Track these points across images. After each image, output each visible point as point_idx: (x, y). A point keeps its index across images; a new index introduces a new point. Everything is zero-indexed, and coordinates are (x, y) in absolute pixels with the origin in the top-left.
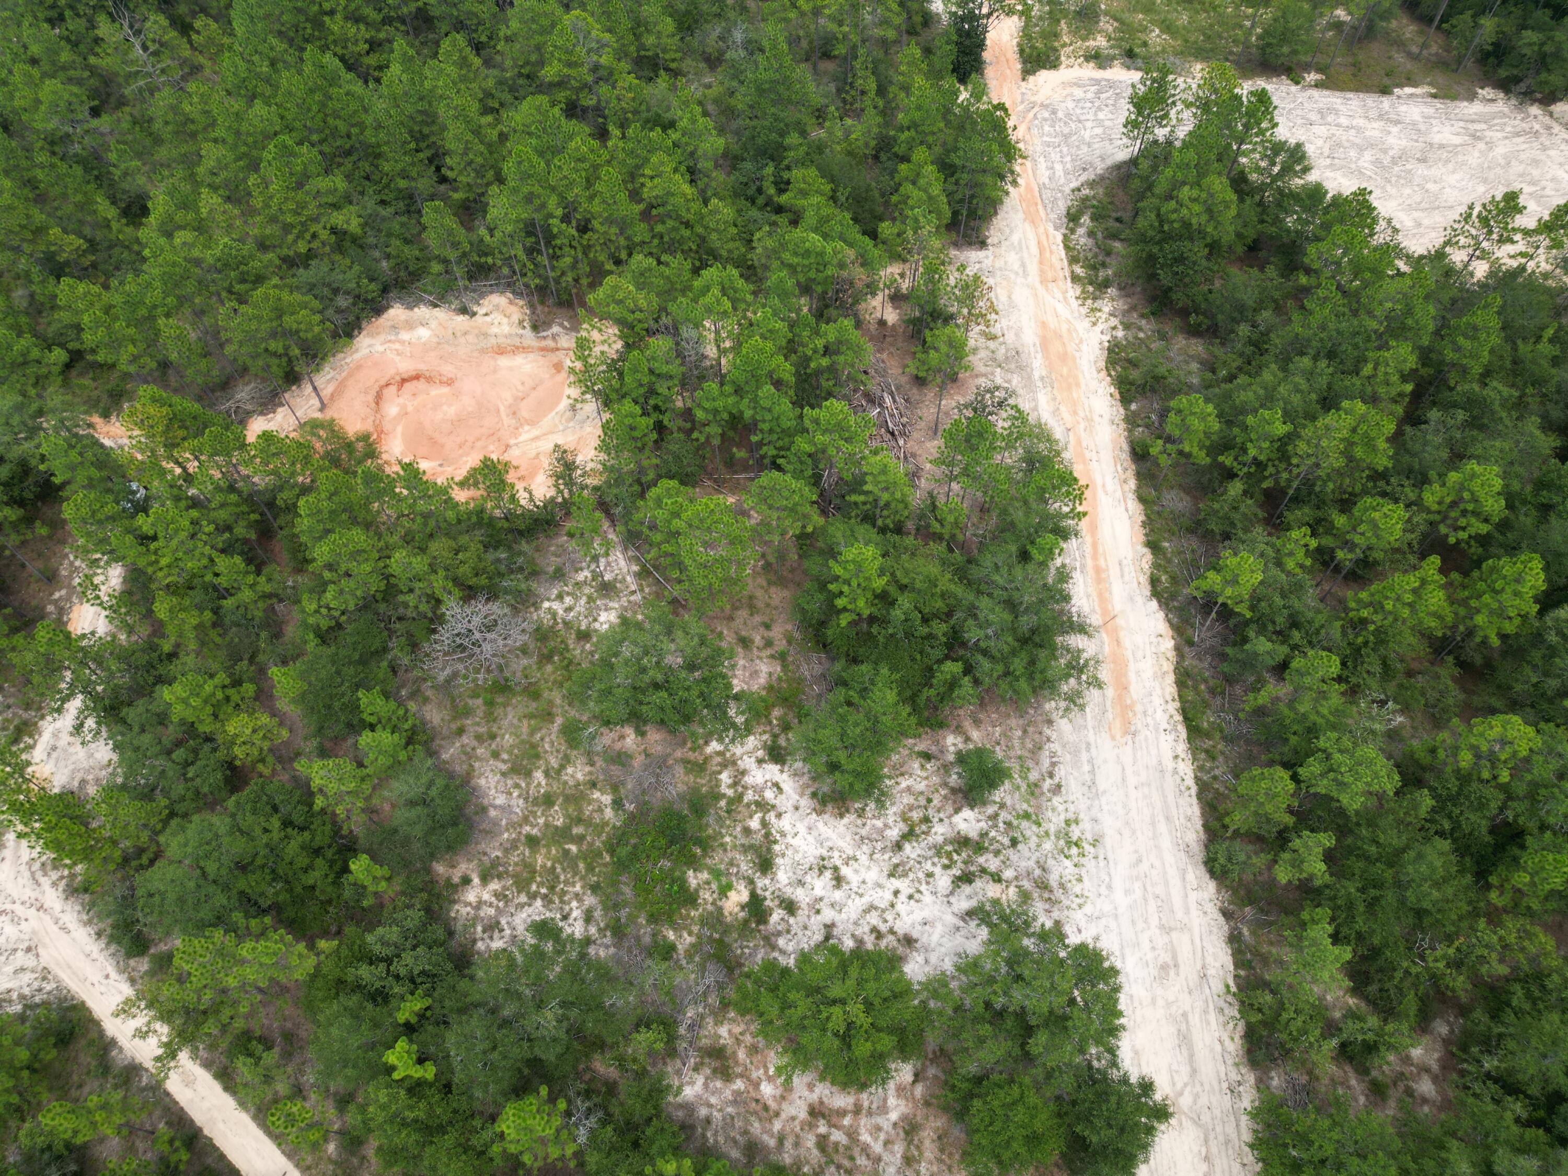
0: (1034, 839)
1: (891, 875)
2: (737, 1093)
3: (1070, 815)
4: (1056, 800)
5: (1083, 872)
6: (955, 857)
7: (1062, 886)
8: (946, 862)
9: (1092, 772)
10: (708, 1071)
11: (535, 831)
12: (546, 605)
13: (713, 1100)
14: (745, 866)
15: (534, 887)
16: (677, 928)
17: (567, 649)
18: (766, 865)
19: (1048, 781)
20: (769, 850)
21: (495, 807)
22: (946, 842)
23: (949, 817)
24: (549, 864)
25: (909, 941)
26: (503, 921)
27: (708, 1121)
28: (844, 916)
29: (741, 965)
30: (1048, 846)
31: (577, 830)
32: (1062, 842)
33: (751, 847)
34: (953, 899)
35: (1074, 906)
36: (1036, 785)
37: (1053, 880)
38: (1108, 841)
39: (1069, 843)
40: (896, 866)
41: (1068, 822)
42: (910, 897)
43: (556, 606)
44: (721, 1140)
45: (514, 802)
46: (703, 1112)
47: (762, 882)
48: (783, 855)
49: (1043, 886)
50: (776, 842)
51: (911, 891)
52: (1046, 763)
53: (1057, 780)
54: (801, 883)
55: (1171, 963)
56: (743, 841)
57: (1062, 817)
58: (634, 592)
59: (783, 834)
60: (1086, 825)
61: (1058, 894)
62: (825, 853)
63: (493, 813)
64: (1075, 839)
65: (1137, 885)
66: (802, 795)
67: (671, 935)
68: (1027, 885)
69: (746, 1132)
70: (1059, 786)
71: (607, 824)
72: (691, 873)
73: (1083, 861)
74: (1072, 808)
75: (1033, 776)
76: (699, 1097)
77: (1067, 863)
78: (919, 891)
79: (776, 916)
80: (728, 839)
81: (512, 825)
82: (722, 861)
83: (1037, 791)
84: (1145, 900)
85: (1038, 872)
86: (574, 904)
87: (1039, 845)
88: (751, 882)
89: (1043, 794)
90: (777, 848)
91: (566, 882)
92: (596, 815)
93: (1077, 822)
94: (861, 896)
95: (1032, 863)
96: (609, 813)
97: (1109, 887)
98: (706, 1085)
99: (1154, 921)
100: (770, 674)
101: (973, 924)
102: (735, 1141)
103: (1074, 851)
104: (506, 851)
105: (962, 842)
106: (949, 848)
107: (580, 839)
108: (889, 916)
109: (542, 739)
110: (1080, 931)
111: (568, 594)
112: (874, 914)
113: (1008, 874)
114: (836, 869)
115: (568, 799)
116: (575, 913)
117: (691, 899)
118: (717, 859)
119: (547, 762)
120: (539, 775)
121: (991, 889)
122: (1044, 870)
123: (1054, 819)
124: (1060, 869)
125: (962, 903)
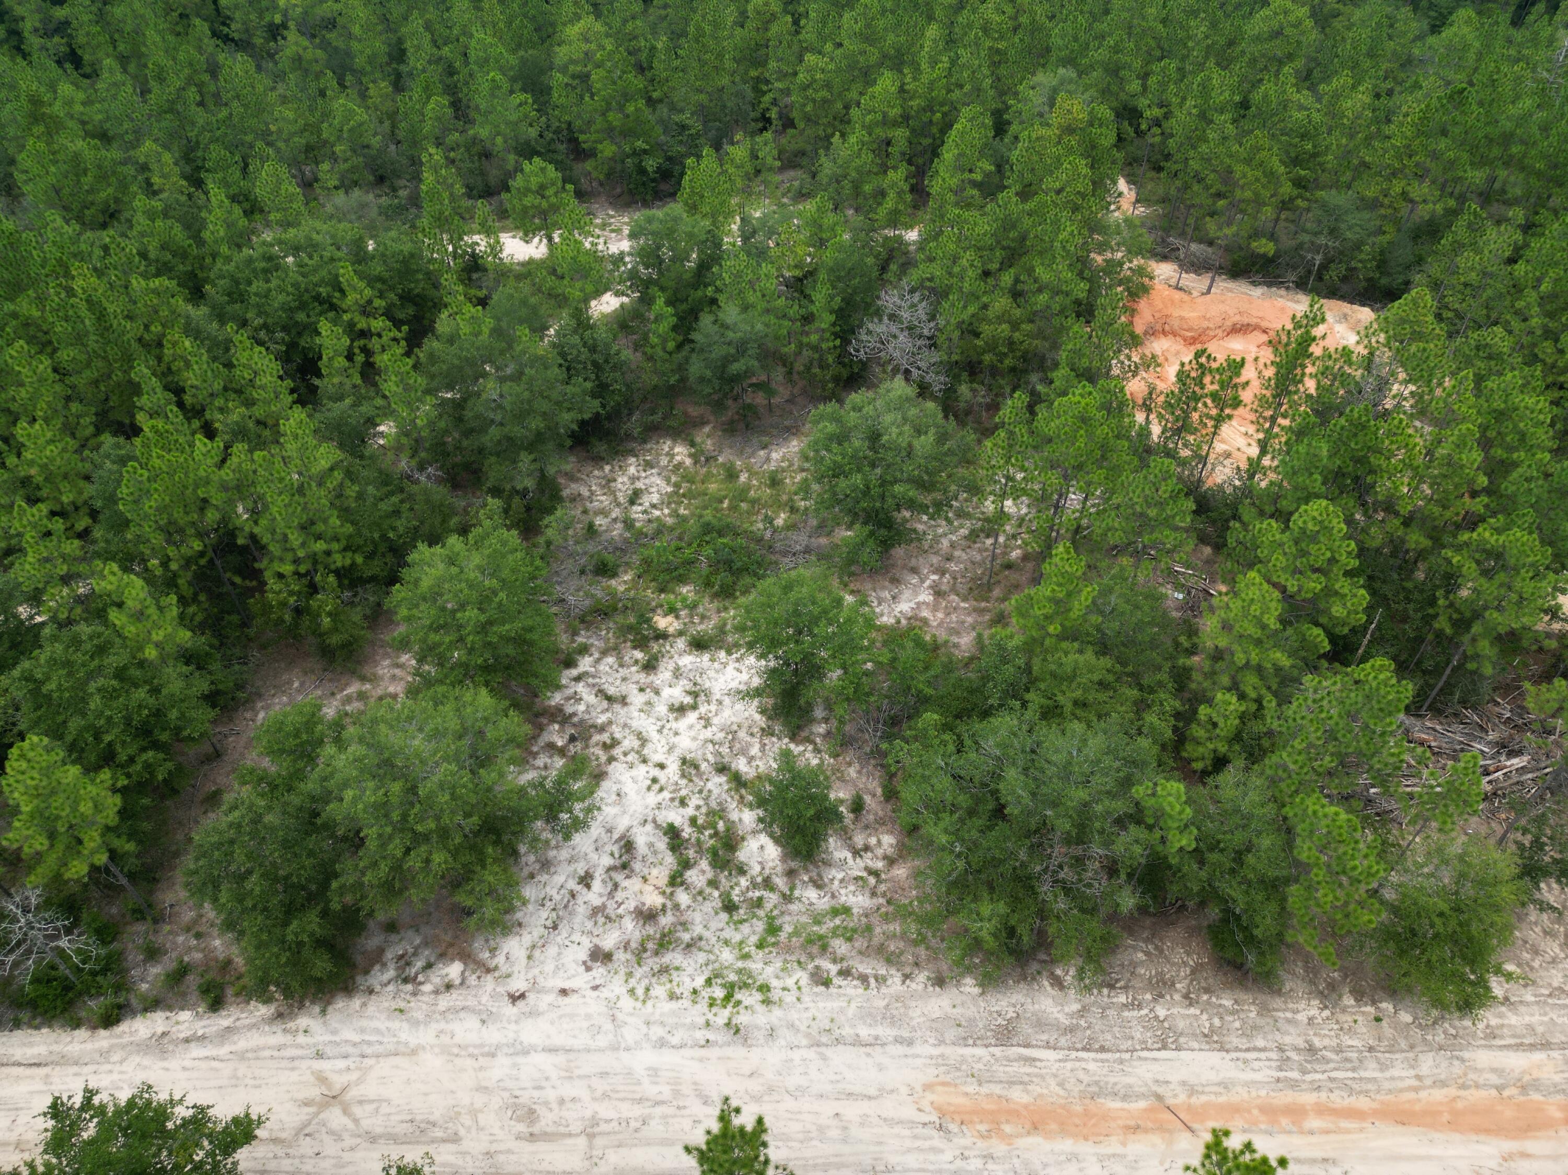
0: (737, 937)
3: (775, 995)
4: (803, 977)
5: (685, 1003)
6: (709, 832)
7: (665, 970)
8: (701, 821)
9: (858, 1042)
11: (742, 480)
14: (701, 628)
15: (685, 485)
16: (634, 579)
18: (701, 645)
19: (833, 969)
20: (720, 647)
21: (768, 453)
22: (730, 824)
23: (766, 828)
24: (709, 492)
25: (598, 776)
26: (654, 471)
28: (635, 714)
29: (588, 628)
30: (727, 956)
31: (744, 506)
32: (733, 977)
33: (724, 633)
34: (649, 827)
35: (633, 982)
36: (824, 948)
37: (673, 957)
38: (737, 1052)
39: (730, 987)
40: (697, 767)
41: (764, 989)
42: (655, 780)
45: (774, 464)
47: (681, 642)
48: (712, 660)
49: (665, 942)
50: (729, 653)
51: (663, 781)
52: (864, 967)
53: (836, 981)
54: (676, 676)
55: (536, 1129)
57: (773, 982)
59: (738, 660)
60: (762, 1016)
61: (652, 963)
62: (716, 697)
63: (762, 452)
64: (738, 995)
65: (666, 1091)
67: (626, 576)
68: (666, 921)
70: (827, 983)
72: (695, 587)
73: (703, 1006)
74: (789, 998)
75: (840, 946)
77: (700, 981)
78: (661, 790)
79: (640, 655)
81: (749, 465)
82: (707, 609)
83: (815, 950)
84: (640, 1101)
85: (686, 937)
86: (667, 511)
87: (726, 942)
88: (681, 633)
89: (812, 958)
90: (722, 654)
91: (690, 504)
92: (762, 516)
93: (767, 1002)
94: (660, 731)
95: (698, 930)
97: (661, 1044)
99: (605, 1111)
100: (956, 646)
101: (615, 849)
103: (719, 993)
104: (723, 464)
105: (730, 842)
106: (721, 825)
107: (734, 508)
108: (631, 758)
110: (595, 988)
113: (683, 897)
114: (694, 707)
115: (777, 497)
116: (657, 512)
117: (664, 590)
118: (709, 606)
121: (660, 875)
122: (689, 946)
123: (769, 970)
124: (690, 970)
125: (643, 838)
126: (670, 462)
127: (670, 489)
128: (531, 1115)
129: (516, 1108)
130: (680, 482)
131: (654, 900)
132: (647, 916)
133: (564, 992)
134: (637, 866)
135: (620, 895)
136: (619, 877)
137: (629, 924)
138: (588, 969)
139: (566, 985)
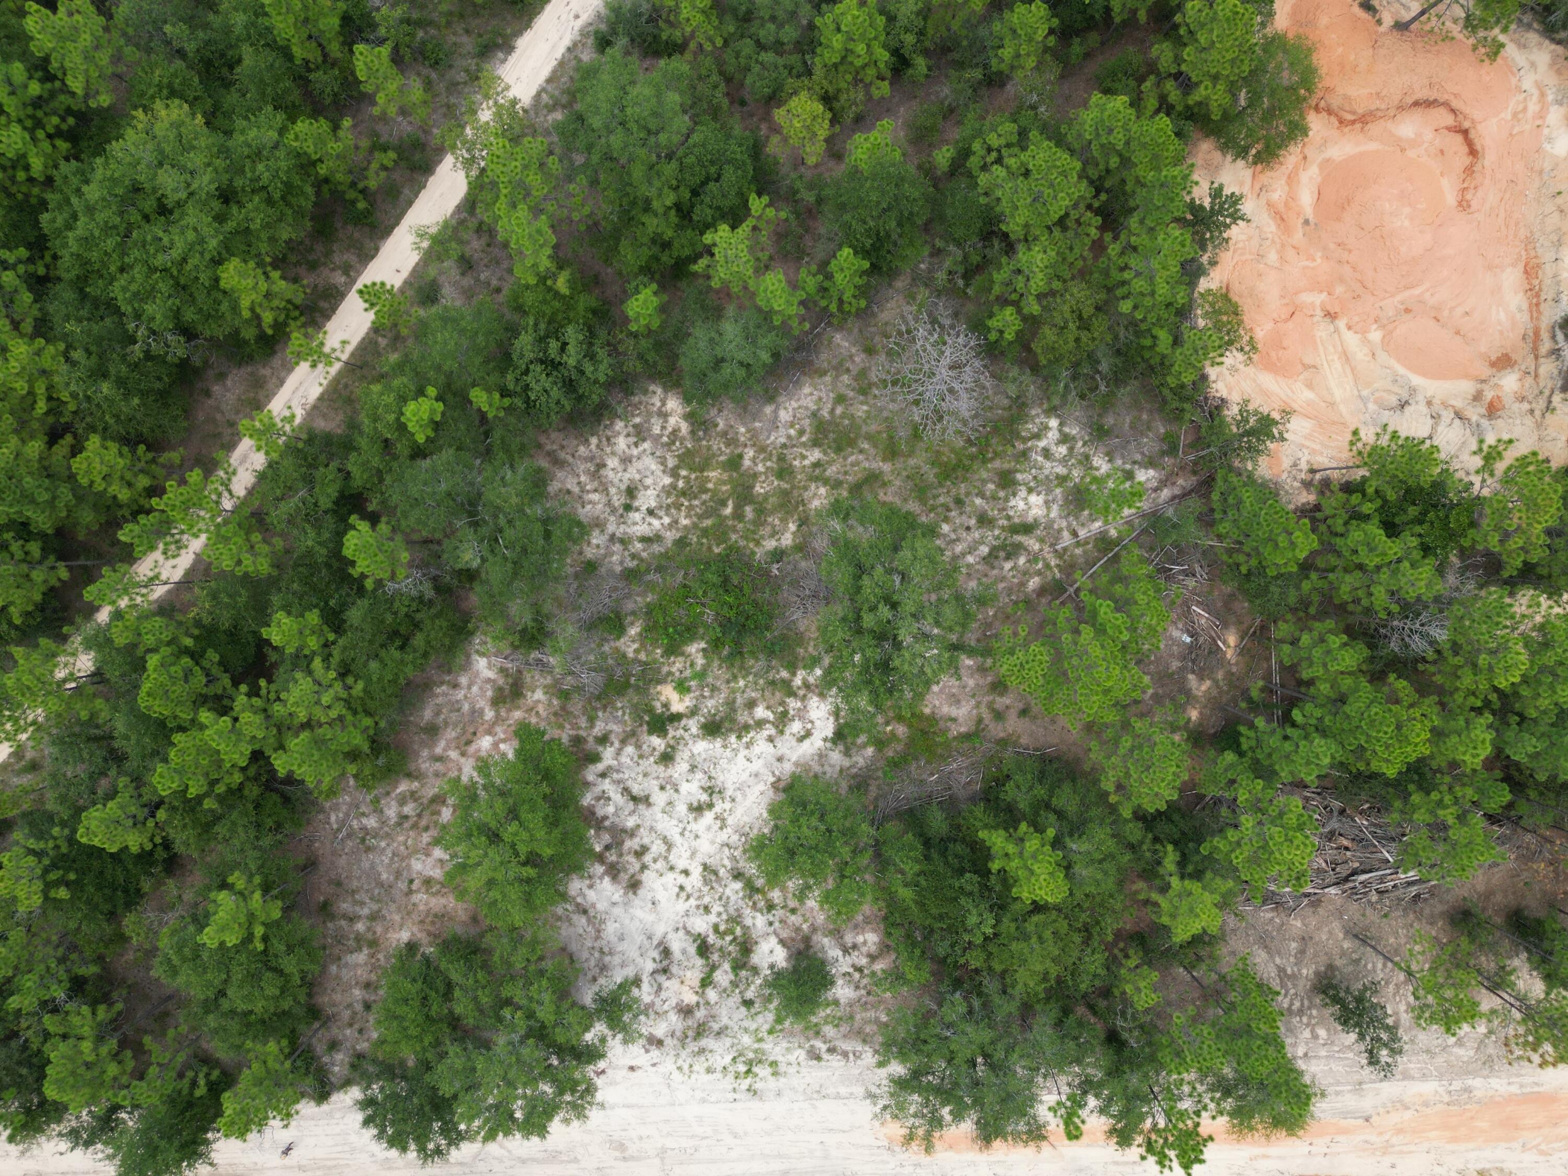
0: (754, 1026)
1: (705, 867)
2: (481, 712)
3: (782, 1068)
4: (801, 1054)
5: (718, 1075)
6: (729, 938)
7: (702, 1051)
8: (722, 928)
9: (838, 1096)
10: (501, 682)
11: (747, 463)
12: (1054, 423)
13: (475, 689)
14: (711, 704)
15: (684, 473)
16: (642, 637)
17: (985, 461)
18: (712, 729)
19: (824, 1047)
20: (731, 730)
21: (776, 412)
22: (746, 929)
23: (775, 933)
24: (710, 486)
25: (634, 885)
26: (646, 445)
27: (456, 686)
28: (659, 816)
29: (605, 708)
30: (747, 1040)
31: (749, 511)
32: (751, 1055)
33: (734, 710)
34: (681, 933)
35: (680, 1062)
36: (817, 1033)
37: (706, 1042)
38: (755, 1104)
39: (750, 1063)
40: (715, 873)
41: (774, 1064)
42: (682, 888)
43: (1053, 435)
44: (440, 700)
45: (782, 431)
46: (463, 680)
47: (694, 725)
48: (725, 747)
49: (701, 1031)
50: (739, 737)
51: (689, 889)
52: (847, 1046)
53: (825, 1056)
54: (693, 768)
55: (627, 1154)
56: (739, 701)
57: (780, 1058)
58: (1075, 534)
59: (748, 746)
60: (772, 1083)
61: (693, 1046)
62: (729, 793)
63: (768, 410)
64: (755, 1069)
65: (709, 1131)
66: (797, 764)
67: (633, 631)
68: (700, 1014)
69: (446, 724)
70: (818, 1058)
71: (758, 543)
72: (703, 645)
73: (731, 1076)
74: (792, 1070)
75: (829, 1031)
76: (477, 674)
77: (728, 1059)
78: (688, 897)
79: (657, 742)
80: (742, 683)
81: (754, 434)
82: (717, 678)
83: (811, 1033)
84: (692, 1137)
85: (716, 1027)
86: (667, 520)
88: (693, 712)
89: (808, 1040)
90: (733, 738)
91: (690, 508)
92: (768, 529)
93: (775, 1074)
94: (682, 834)
95: (725, 1020)
96: (770, 544)
97: (703, 1101)
98: (489, 680)
99: (670, 1143)
100: (954, 720)
101: (656, 954)
102: (438, 714)
103: (742, 1068)
104: (725, 434)
105: (746, 947)
106: (738, 932)
107: (738, 515)
108: (660, 865)
109: (861, 451)
110: (654, 1065)
111: (1071, 449)
112: (663, 848)
113: (712, 995)
114: (710, 806)
115: (785, 494)
116: (656, 523)
117: (673, 650)
118: (718, 673)
119: (831, 463)
120: (815, 455)
121: (694, 976)
122: (718, 1033)
123: (777, 1049)
124: (720, 1051)
125: (677, 944)
126: (663, 428)
127: (667, 480)
128: (622, 1147)
129: (611, 1142)
130: (677, 467)
131: (690, 998)
132: (686, 1011)
133: (632, 1068)
134: (674, 969)
135: (664, 995)
136: (662, 978)
137: (673, 1017)
138: (647, 1051)
139: (633, 1063)
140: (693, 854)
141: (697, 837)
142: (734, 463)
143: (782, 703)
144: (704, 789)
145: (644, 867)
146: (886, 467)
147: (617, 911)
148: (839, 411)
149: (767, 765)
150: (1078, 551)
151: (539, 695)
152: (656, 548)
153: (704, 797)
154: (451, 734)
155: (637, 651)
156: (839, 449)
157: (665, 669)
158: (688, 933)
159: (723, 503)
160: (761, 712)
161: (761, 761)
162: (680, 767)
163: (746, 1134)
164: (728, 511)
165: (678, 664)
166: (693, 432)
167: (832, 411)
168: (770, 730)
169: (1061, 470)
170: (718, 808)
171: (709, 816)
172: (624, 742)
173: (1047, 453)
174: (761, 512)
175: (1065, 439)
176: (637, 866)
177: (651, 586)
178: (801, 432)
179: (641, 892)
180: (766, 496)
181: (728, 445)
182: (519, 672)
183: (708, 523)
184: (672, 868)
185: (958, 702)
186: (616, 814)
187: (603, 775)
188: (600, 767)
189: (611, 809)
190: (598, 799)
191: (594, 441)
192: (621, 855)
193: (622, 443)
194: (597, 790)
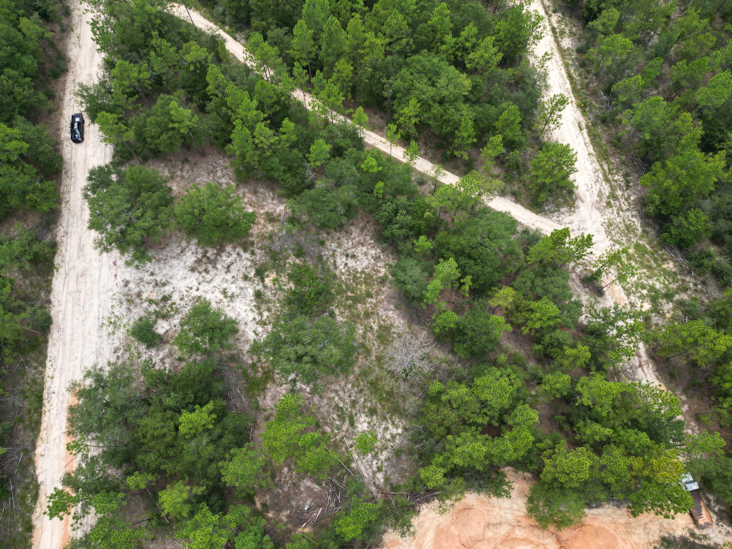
2: (263, 209)
3: (112, 337)
4: (117, 344)
5: (110, 310)
6: (169, 309)
7: (121, 303)
8: (174, 306)
10: (275, 215)
11: (370, 300)
12: (400, 431)
13: (272, 206)
14: (269, 294)
15: (363, 276)
16: (295, 265)
17: (380, 401)
18: (258, 295)
19: (119, 354)
20: (258, 303)
21: (391, 310)
22: (173, 316)
23: (171, 328)
24: (359, 286)
25: (193, 270)
27: (273, 199)
28: (222, 277)
29: (265, 252)
30: (125, 321)
31: (350, 302)
32: (118, 323)
33: (266, 303)
34: (172, 290)
35: (117, 294)
36: (126, 350)
37: (125, 305)
38: (96, 327)
39: (115, 323)
41: (114, 333)
42: (191, 288)
43: (394, 431)
44: (267, 194)
45: (384, 313)
46: (275, 202)
47: (260, 287)
48: (251, 301)
49: (130, 301)
50: (255, 306)
51: (191, 291)
53: (116, 355)
54: (241, 288)
55: (79, 277)
56: (270, 305)
57: (116, 336)
59: (252, 310)
60: (105, 333)
61: (124, 299)
62: (231, 304)
63: (392, 307)
64: (112, 325)
65: (86, 309)
66: (244, 331)
67: (297, 261)
68: (138, 301)
69: (257, 197)
70: (115, 352)
71: (337, 307)
72: (293, 288)
73: (109, 315)
74: (110, 341)
75: (127, 355)
76: (278, 206)
77: (117, 314)
78: (187, 291)
79: (252, 273)
80: (278, 305)
81: (382, 302)
82: (280, 295)
83: (126, 348)
84: (84, 303)
85: (132, 308)
86: (343, 271)
87: (129, 320)
88: (265, 287)
89: (123, 347)
90: (254, 303)
91: (349, 279)
92: (343, 311)
93: (109, 334)
94: (214, 287)
95: (134, 311)
96: (337, 312)
97: (100, 306)
98: (275, 210)
99: (82, 294)
101: (164, 280)
102: (262, 194)
103: (112, 320)
104: (380, 290)
105: (165, 317)
106: (172, 313)
107: (348, 298)
108: (201, 279)
109: (379, 346)
110: (117, 284)
112: (208, 280)
113: (145, 305)
114: (226, 297)
115: (358, 316)
116: (342, 267)
117: (291, 277)
118: (281, 296)
119: (373, 334)
120: (376, 327)
121: (154, 296)
122: (128, 309)
123: (120, 334)
124: (121, 310)
125: (168, 289)
126: (380, 267)
127: (359, 270)
128: (83, 275)
129: (85, 271)
130: (365, 273)
131: (144, 296)
132: (139, 295)
133: (116, 276)
134: (157, 288)
135: (146, 285)
136: (153, 284)
137: (137, 290)
138: (123, 281)
139: (118, 276)
140: (205, 292)
141: (213, 293)
142: (369, 295)
143: (270, 323)
144: (233, 294)
145: (200, 273)
146: (373, 358)
147: (182, 264)
148: (395, 335)
149: (243, 318)
150: (344, 449)
151: (270, 228)
152: (332, 268)
153: (229, 294)
154: (254, 199)
155: (289, 263)
156: (378, 337)
157: (283, 275)
158: (172, 293)
159: (352, 292)
160: (266, 314)
161: (245, 316)
162: (242, 284)
163: (84, 325)
164: (349, 294)
165: (284, 279)
166: (379, 277)
167: (394, 333)
168: (258, 318)
169: (379, 436)
170: (225, 300)
171: (221, 297)
172: (252, 261)
173: (386, 429)
174: (350, 307)
175: (393, 437)
176: (200, 270)
177: (316, 266)
178: (384, 321)
179: (190, 273)
180: (356, 309)
181: (376, 292)
182: (279, 221)
183: (344, 287)
184: (199, 284)
185: (273, 399)
186: (222, 260)
187: (238, 254)
188: (242, 253)
189: (224, 258)
190: (229, 253)
191: (372, 242)
192: (205, 263)
193: (373, 252)
194: (232, 253)
